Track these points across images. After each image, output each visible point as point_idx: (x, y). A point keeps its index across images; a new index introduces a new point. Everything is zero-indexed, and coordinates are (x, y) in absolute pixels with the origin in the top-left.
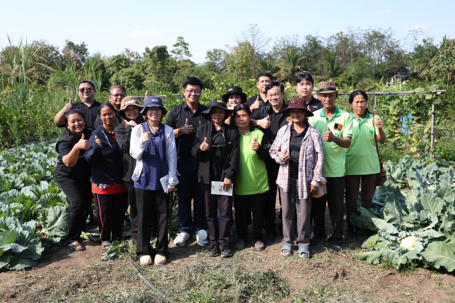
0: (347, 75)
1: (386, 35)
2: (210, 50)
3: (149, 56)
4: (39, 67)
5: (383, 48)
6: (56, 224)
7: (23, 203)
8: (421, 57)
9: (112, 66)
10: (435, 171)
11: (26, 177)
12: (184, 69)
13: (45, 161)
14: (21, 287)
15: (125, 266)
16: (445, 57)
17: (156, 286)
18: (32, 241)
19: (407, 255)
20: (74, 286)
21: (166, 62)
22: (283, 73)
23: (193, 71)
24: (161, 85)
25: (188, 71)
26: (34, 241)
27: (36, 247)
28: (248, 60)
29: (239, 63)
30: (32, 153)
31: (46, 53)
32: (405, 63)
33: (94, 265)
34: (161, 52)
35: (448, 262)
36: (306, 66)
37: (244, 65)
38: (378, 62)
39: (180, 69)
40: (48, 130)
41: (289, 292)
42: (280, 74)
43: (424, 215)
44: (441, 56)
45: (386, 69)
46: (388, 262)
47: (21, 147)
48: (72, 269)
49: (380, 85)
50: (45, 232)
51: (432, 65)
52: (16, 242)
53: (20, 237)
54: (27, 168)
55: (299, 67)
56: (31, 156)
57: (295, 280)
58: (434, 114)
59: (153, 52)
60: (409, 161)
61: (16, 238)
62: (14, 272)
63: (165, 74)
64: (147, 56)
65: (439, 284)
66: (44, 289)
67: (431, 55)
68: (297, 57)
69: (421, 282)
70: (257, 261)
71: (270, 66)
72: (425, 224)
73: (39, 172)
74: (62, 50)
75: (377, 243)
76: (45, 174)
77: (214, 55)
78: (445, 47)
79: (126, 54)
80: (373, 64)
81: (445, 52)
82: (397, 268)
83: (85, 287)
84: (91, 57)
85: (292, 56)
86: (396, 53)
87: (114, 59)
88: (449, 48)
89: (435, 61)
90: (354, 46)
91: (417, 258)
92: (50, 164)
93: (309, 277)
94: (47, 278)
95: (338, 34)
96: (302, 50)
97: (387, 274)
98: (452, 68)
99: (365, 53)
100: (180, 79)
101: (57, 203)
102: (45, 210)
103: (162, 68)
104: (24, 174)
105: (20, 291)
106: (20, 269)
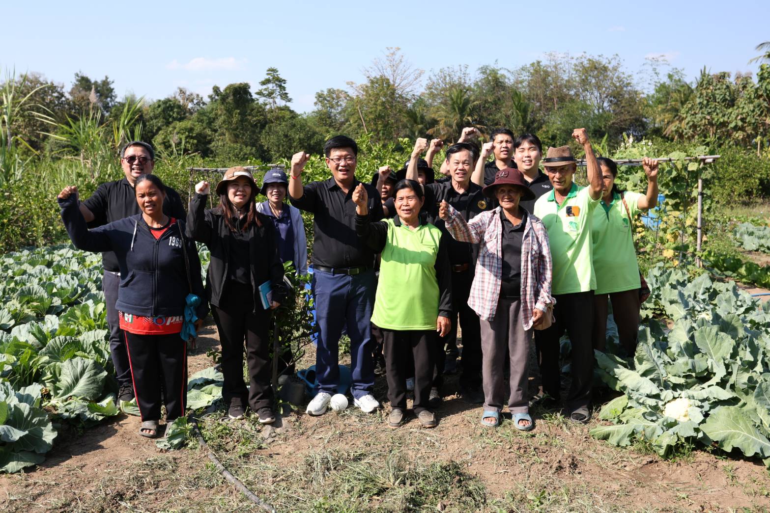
0: (548, 131)
1: (610, 67)
2: (322, 91)
3: (219, 102)
4: (30, 120)
5: (606, 88)
6: (76, 391)
7: (16, 354)
8: (667, 102)
9: (156, 118)
10: (707, 289)
11: (18, 309)
12: (278, 122)
13: (50, 279)
14: (18, 502)
15: (200, 460)
16: (705, 102)
17: (256, 493)
18: (35, 420)
19: (678, 431)
20: (114, 498)
21: (249, 111)
22: (443, 129)
23: (294, 126)
24: (241, 150)
25: (286, 126)
26: (39, 420)
27: (42, 430)
28: (385, 108)
29: (371, 113)
30: (26, 267)
31: (42, 95)
32: (641, 111)
33: (146, 460)
34: (240, 93)
35: (744, 440)
36: (481, 117)
37: (379, 115)
38: (598, 110)
39: (272, 122)
40: (51, 228)
41: (485, 499)
42: (438, 130)
43: (701, 363)
44: (698, 101)
45: (611, 122)
46: (646, 443)
47: (6, 257)
48: (107, 467)
49: (603, 149)
50: (57, 405)
51: (684, 116)
52: (7, 422)
53: (13, 414)
54: (19, 292)
55: (469, 118)
56: (25, 272)
57: (493, 478)
58: (702, 194)
59: (227, 93)
60: (665, 272)
61: (8, 415)
62: (4, 475)
63: (246, 131)
64: (216, 101)
65: (733, 477)
66: (60, 505)
67: (683, 100)
68: (467, 102)
69: (703, 474)
70: (426, 447)
71: (422, 117)
72: (704, 377)
73: (41, 299)
74: (69, 90)
75: (624, 410)
76: (52, 303)
77: (328, 99)
78: (704, 87)
79: (178, 97)
80: (589, 113)
81: (705, 94)
82: (662, 452)
83: (132, 499)
84: (119, 103)
85: (459, 101)
86: (626, 96)
87: (159, 106)
88: (711, 88)
89: (690, 109)
90: (559, 84)
91: (695, 434)
92: (58, 286)
93: (517, 472)
94: (64, 485)
95: (533, 64)
96: (473, 91)
97: (645, 462)
98: (716, 120)
99: (577, 95)
100: (273, 139)
101: (76, 353)
102: (55, 365)
103: (242, 121)
104: (14, 304)
105: (17, 509)
106: (15, 470)
